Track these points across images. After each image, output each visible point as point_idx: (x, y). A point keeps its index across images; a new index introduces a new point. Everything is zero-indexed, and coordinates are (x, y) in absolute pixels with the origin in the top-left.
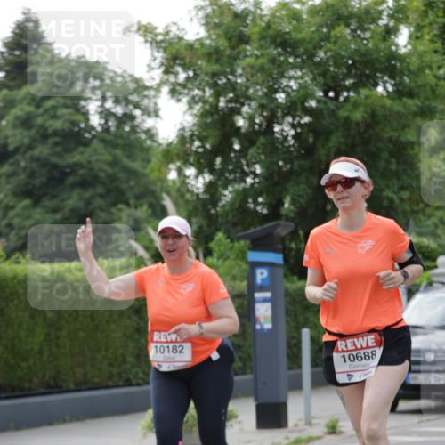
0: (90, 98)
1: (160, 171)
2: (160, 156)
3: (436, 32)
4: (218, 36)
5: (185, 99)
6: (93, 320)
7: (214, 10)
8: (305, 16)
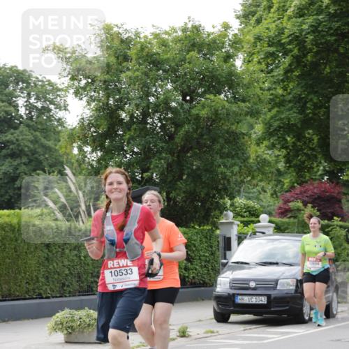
0: (20, 96)
1: (66, 147)
2: (66, 137)
3: (263, 56)
4: (110, 55)
5: (85, 99)
6: (16, 252)
7: (107, 37)
8: (171, 44)
